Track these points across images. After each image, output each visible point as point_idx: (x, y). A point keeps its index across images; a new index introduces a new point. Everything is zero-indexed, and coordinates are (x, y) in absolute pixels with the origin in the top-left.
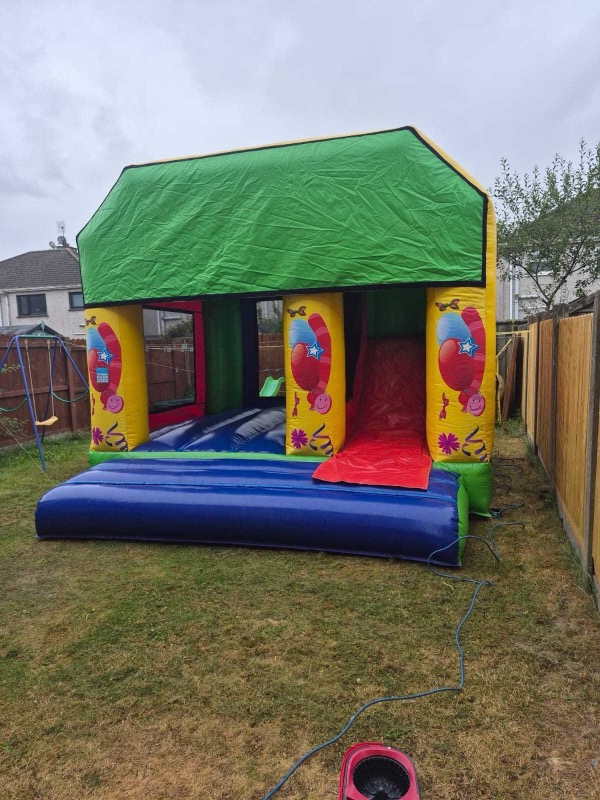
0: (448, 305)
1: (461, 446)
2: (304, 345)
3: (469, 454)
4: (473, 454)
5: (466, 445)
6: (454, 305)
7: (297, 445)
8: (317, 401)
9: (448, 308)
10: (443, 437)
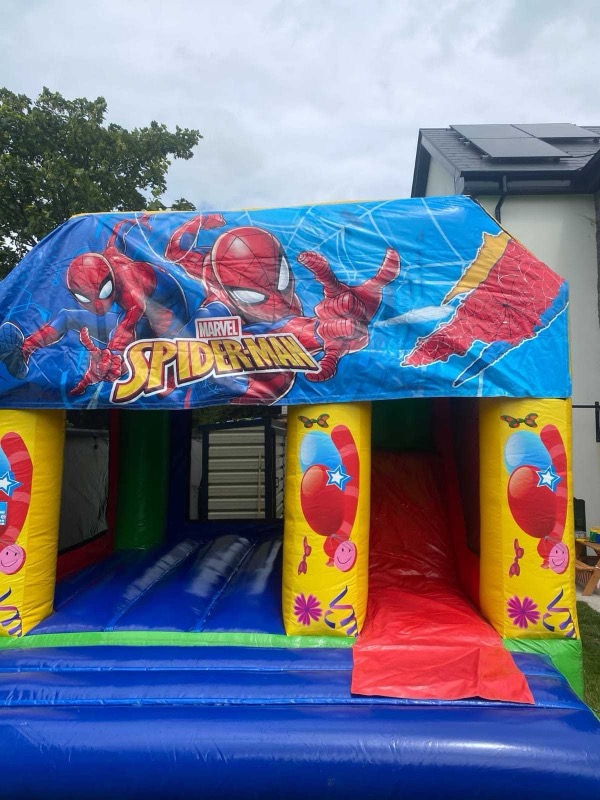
0: (521, 421)
1: (541, 616)
2: (323, 468)
3: (551, 628)
4: (557, 628)
5: (548, 615)
6: (530, 421)
7: (305, 620)
8: (338, 551)
9: (523, 425)
10: (514, 603)
